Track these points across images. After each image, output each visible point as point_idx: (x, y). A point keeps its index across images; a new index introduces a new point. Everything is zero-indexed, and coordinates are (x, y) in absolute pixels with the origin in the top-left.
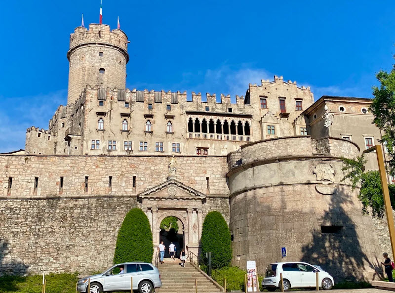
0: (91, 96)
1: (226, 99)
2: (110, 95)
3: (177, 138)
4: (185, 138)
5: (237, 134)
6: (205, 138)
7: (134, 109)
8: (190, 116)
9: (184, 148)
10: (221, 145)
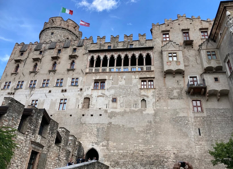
0: (16, 50)
1: (128, 38)
2: (30, 48)
3: (77, 73)
4: (85, 73)
5: (137, 65)
6: (104, 72)
7: (45, 55)
8: (92, 55)
9: (82, 81)
10: (119, 77)
